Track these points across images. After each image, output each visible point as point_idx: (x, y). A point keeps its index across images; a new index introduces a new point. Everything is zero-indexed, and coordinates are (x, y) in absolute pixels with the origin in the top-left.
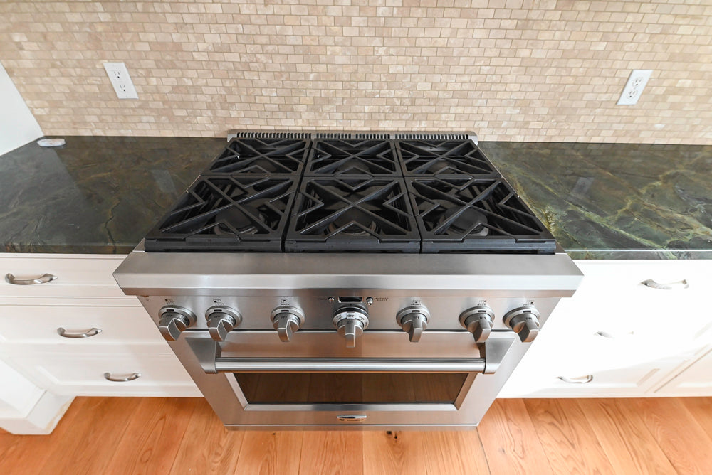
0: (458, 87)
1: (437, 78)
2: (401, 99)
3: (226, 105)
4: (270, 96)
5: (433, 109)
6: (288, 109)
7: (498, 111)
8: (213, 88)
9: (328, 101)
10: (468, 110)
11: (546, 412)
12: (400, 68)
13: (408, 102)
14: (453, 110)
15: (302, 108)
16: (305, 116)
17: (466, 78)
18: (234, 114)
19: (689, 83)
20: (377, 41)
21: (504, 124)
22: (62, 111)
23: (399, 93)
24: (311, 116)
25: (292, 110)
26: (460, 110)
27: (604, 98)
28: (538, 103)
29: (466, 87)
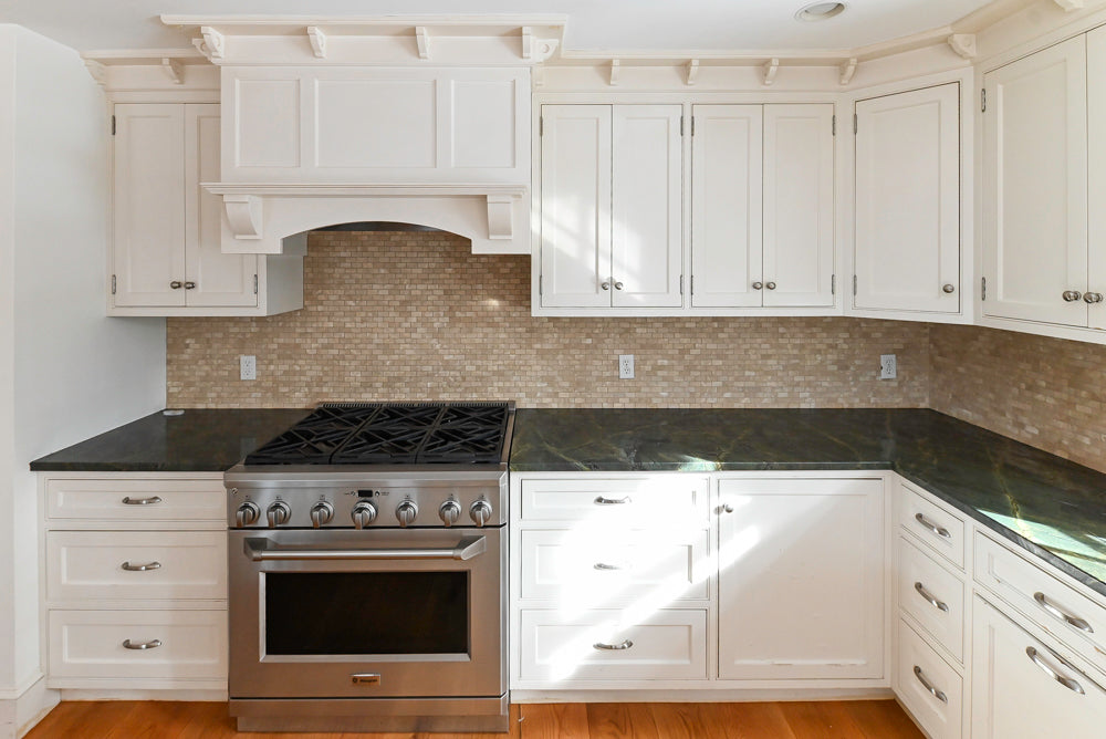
0: (495, 368)
1: (479, 363)
2: (455, 377)
3: (320, 382)
4: (356, 377)
5: (480, 384)
6: (368, 385)
7: (530, 384)
8: (315, 371)
9: (399, 379)
10: (508, 384)
11: (610, 721)
12: (451, 357)
13: (460, 379)
14: (495, 384)
15: (377, 385)
16: (380, 390)
17: (500, 362)
18: (325, 390)
19: (666, 362)
20: (434, 341)
21: (539, 395)
22: (192, 389)
23: (452, 373)
24: (385, 390)
25: (371, 386)
26: (501, 384)
27: (608, 374)
28: (559, 379)
29: (501, 368)
